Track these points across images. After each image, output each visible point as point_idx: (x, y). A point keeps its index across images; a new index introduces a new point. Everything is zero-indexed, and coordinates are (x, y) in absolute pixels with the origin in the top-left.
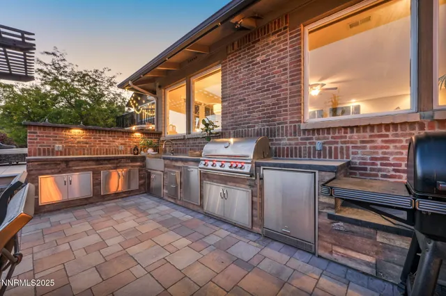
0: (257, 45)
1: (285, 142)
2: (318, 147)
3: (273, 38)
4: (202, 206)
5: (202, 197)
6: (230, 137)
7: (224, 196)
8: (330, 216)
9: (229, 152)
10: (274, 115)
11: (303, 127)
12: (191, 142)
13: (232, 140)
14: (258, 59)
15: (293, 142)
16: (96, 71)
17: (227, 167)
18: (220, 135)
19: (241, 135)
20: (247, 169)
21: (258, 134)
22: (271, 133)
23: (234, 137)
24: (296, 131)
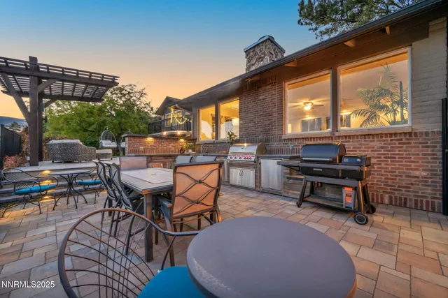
0: (260, 90)
1: (275, 145)
2: (291, 148)
3: (268, 87)
4: (228, 181)
5: (228, 177)
6: (244, 143)
7: (241, 174)
8: (288, 178)
9: (244, 151)
10: (270, 130)
11: (284, 137)
12: (219, 145)
13: (245, 145)
14: (261, 98)
15: (279, 146)
16: (130, 85)
17: (243, 159)
18: (238, 141)
19: (251, 142)
20: (253, 159)
21: (261, 141)
22: (268, 140)
23: (247, 142)
24: (280, 140)
